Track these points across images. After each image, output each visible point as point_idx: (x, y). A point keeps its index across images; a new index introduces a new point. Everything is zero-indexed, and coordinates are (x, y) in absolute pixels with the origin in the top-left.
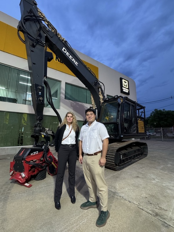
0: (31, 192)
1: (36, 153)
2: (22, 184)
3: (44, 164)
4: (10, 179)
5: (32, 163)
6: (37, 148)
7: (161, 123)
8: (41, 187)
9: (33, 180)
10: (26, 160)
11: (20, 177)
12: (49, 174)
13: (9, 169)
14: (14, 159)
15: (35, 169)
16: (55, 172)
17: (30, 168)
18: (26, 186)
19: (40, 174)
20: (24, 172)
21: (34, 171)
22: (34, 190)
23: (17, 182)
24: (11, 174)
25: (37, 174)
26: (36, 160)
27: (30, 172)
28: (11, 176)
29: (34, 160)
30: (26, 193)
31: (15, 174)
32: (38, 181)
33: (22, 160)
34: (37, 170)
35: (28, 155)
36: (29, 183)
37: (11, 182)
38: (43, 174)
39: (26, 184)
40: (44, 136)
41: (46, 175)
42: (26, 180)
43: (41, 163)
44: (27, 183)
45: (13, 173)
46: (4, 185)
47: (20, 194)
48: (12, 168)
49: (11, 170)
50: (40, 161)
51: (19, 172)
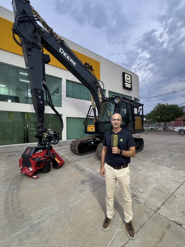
0: (39, 182)
1: (41, 151)
2: (31, 177)
3: (48, 160)
4: (20, 172)
5: (37, 159)
6: (41, 147)
7: (163, 117)
8: (46, 178)
9: (39, 173)
10: (32, 157)
11: (28, 171)
12: (53, 168)
13: (19, 165)
14: (22, 157)
15: (41, 164)
16: (58, 166)
17: (36, 164)
18: (34, 178)
19: (45, 168)
20: (31, 167)
21: (40, 166)
22: (41, 181)
23: (26, 175)
24: (20, 168)
25: (43, 168)
26: (41, 157)
27: (36, 167)
28: (21, 170)
29: (39, 157)
30: (35, 183)
31: (24, 169)
32: (44, 174)
33: (29, 157)
34: (42, 165)
35: (34, 153)
36: (36, 175)
37: (21, 175)
38: (48, 169)
39: (34, 177)
40: (47, 136)
41: (51, 169)
42: (33, 173)
43: (45, 160)
44: (35, 175)
45: (22, 168)
46: (16, 177)
47: (30, 184)
48: (20, 164)
49: (20, 165)
50: (45, 158)
51: (27, 167)
